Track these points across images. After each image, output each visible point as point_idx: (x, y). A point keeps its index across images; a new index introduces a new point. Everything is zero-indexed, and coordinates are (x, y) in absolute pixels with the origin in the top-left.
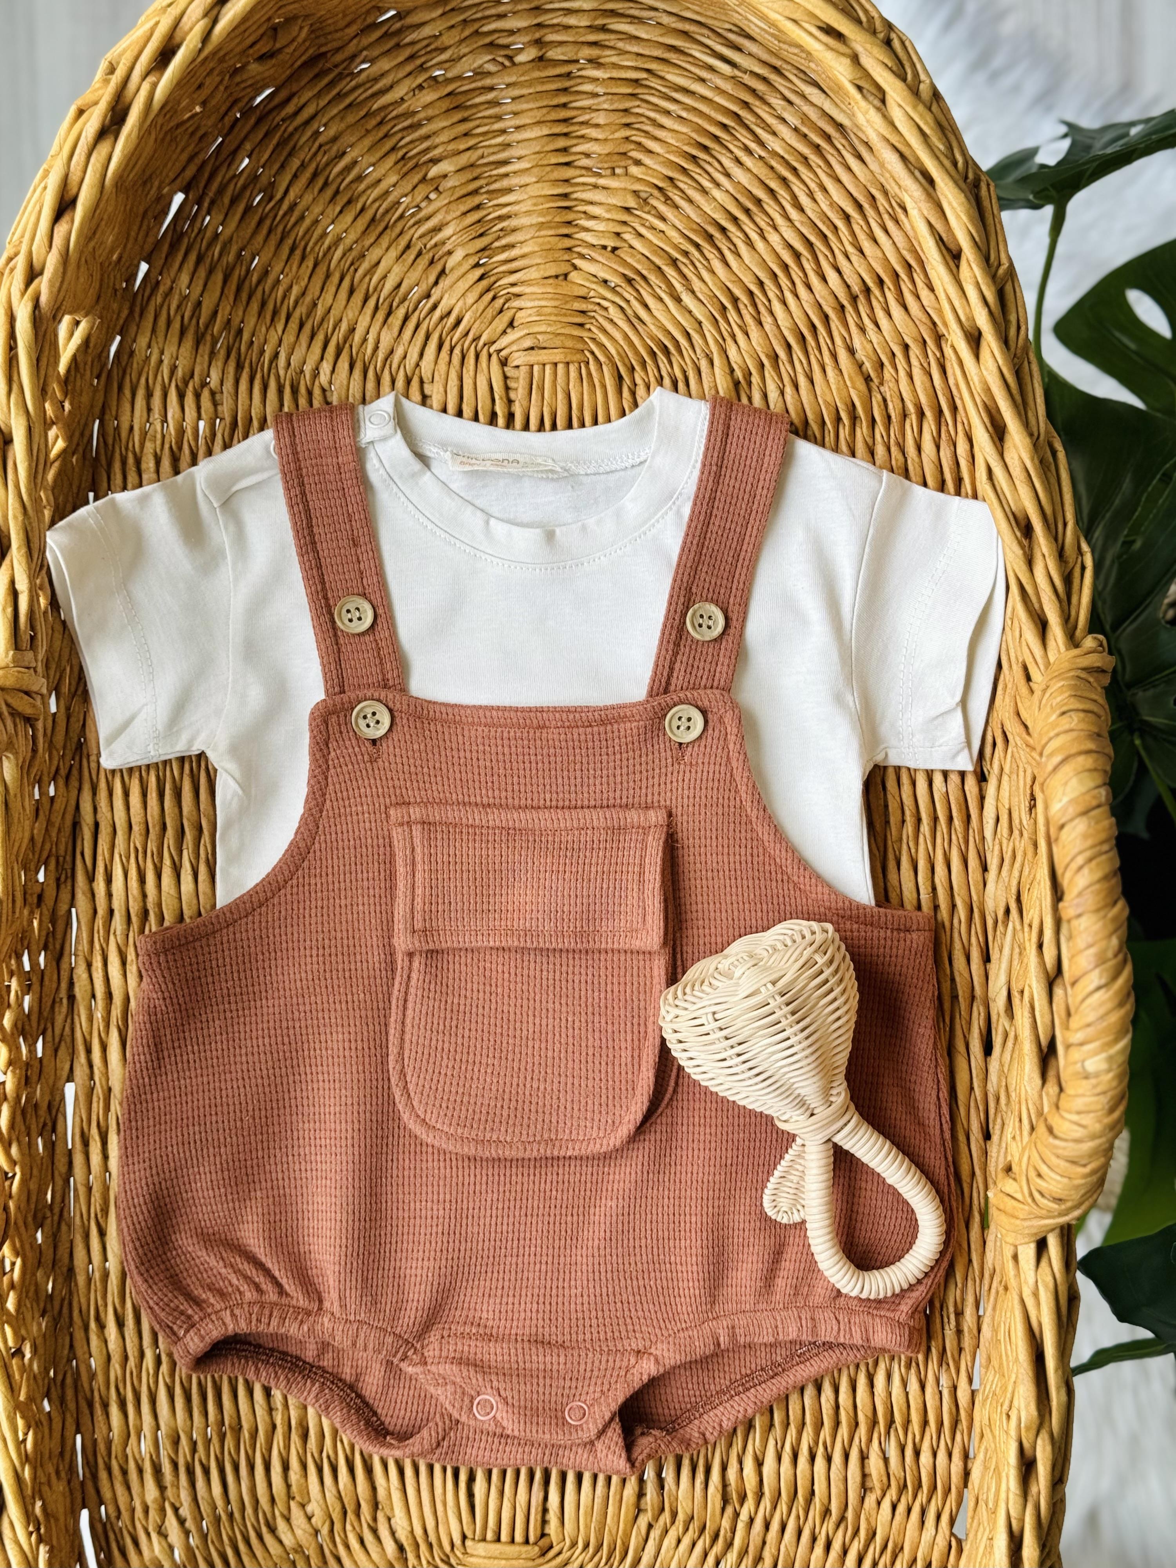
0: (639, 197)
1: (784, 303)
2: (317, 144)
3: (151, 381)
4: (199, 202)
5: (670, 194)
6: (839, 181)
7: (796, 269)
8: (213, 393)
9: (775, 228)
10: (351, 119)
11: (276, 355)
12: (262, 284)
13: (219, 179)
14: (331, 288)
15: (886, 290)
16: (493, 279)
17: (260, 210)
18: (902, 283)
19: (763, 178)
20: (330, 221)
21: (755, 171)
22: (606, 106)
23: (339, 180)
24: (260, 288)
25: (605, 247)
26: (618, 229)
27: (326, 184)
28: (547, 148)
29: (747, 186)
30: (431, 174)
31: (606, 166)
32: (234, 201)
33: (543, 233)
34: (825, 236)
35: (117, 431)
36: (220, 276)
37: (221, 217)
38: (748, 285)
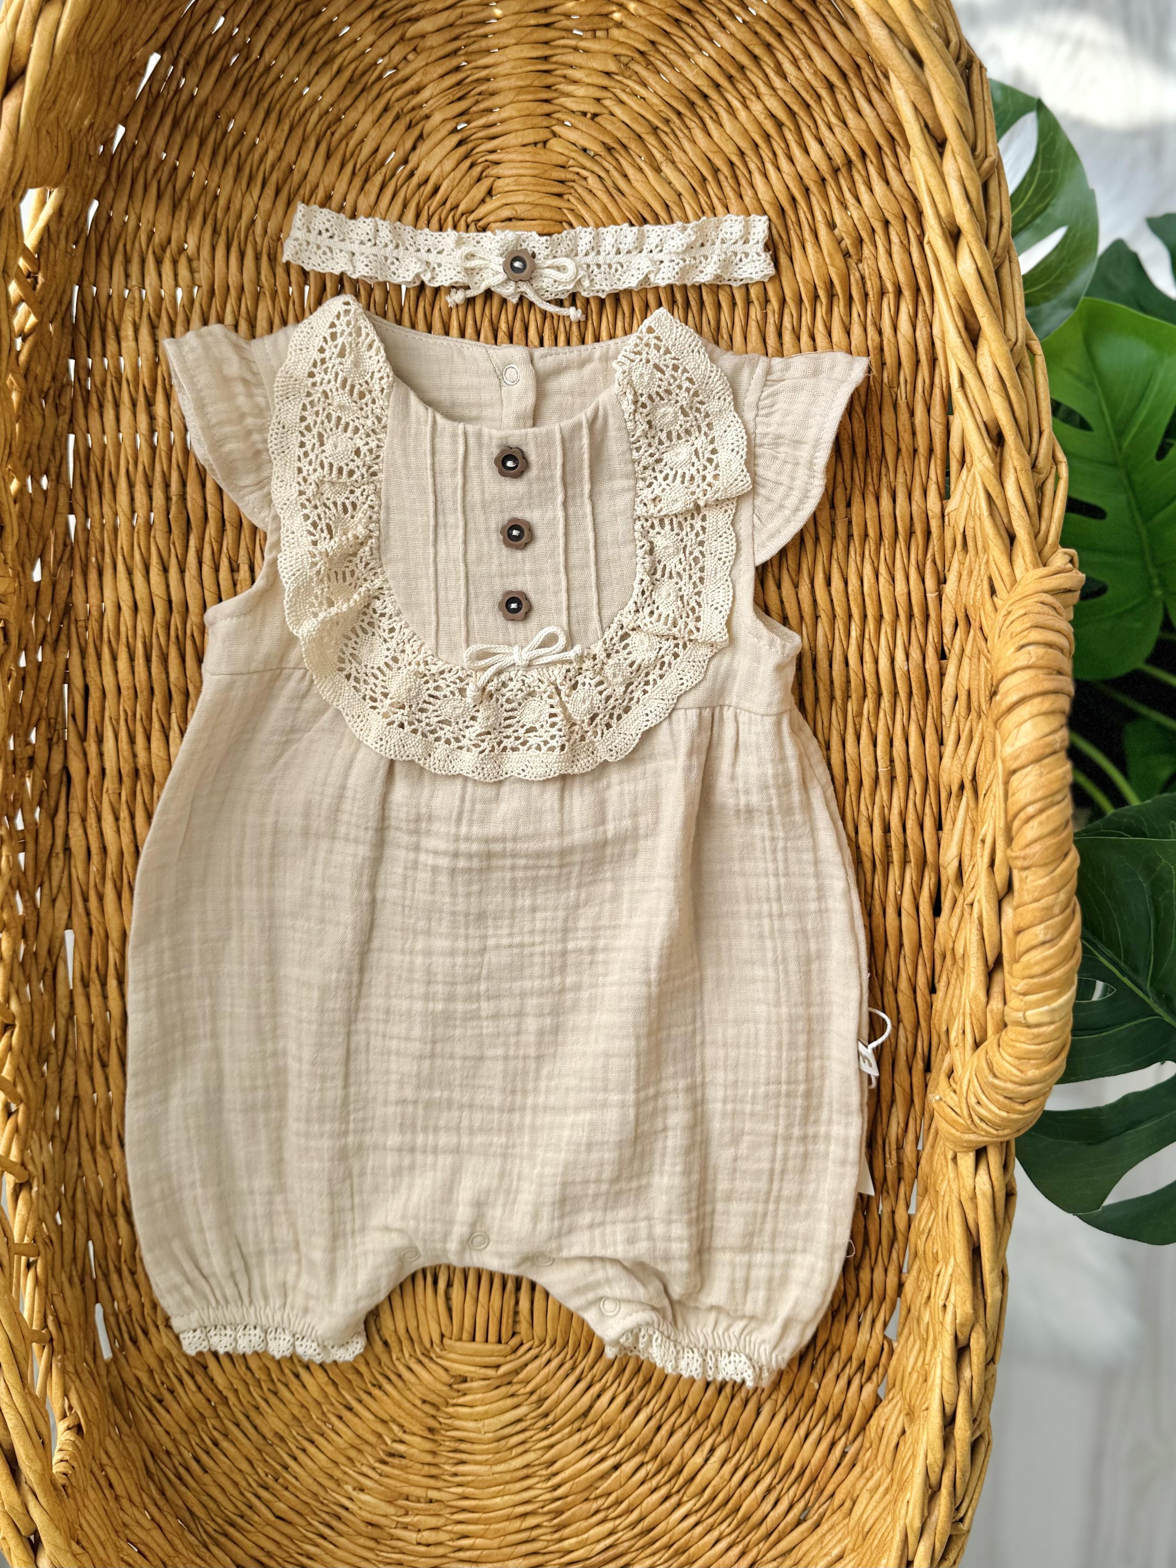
0: (620, 61)
1: (765, 175)
2: (292, 5)
3: (128, 247)
4: (175, 63)
5: (652, 59)
6: (824, 49)
7: (778, 139)
8: (190, 260)
11: (253, 222)
12: (239, 148)
13: (193, 39)
14: (308, 153)
15: (868, 163)
16: (470, 145)
17: (235, 72)
18: (884, 156)
19: (747, 44)
20: (305, 82)
21: (738, 36)
23: (314, 41)
24: (236, 153)
25: (584, 114)
26: (599, 94)
27: (302, 44)
28: (526, 9)
29: (729, 50)
30: (409, 34)
31: (587, 27)
32: (209, 62)
33: (521, 98)
34: (808, 106)
35: (96, 298)
36: (196, 140)
37: (197, 77)
38: (729, 155)
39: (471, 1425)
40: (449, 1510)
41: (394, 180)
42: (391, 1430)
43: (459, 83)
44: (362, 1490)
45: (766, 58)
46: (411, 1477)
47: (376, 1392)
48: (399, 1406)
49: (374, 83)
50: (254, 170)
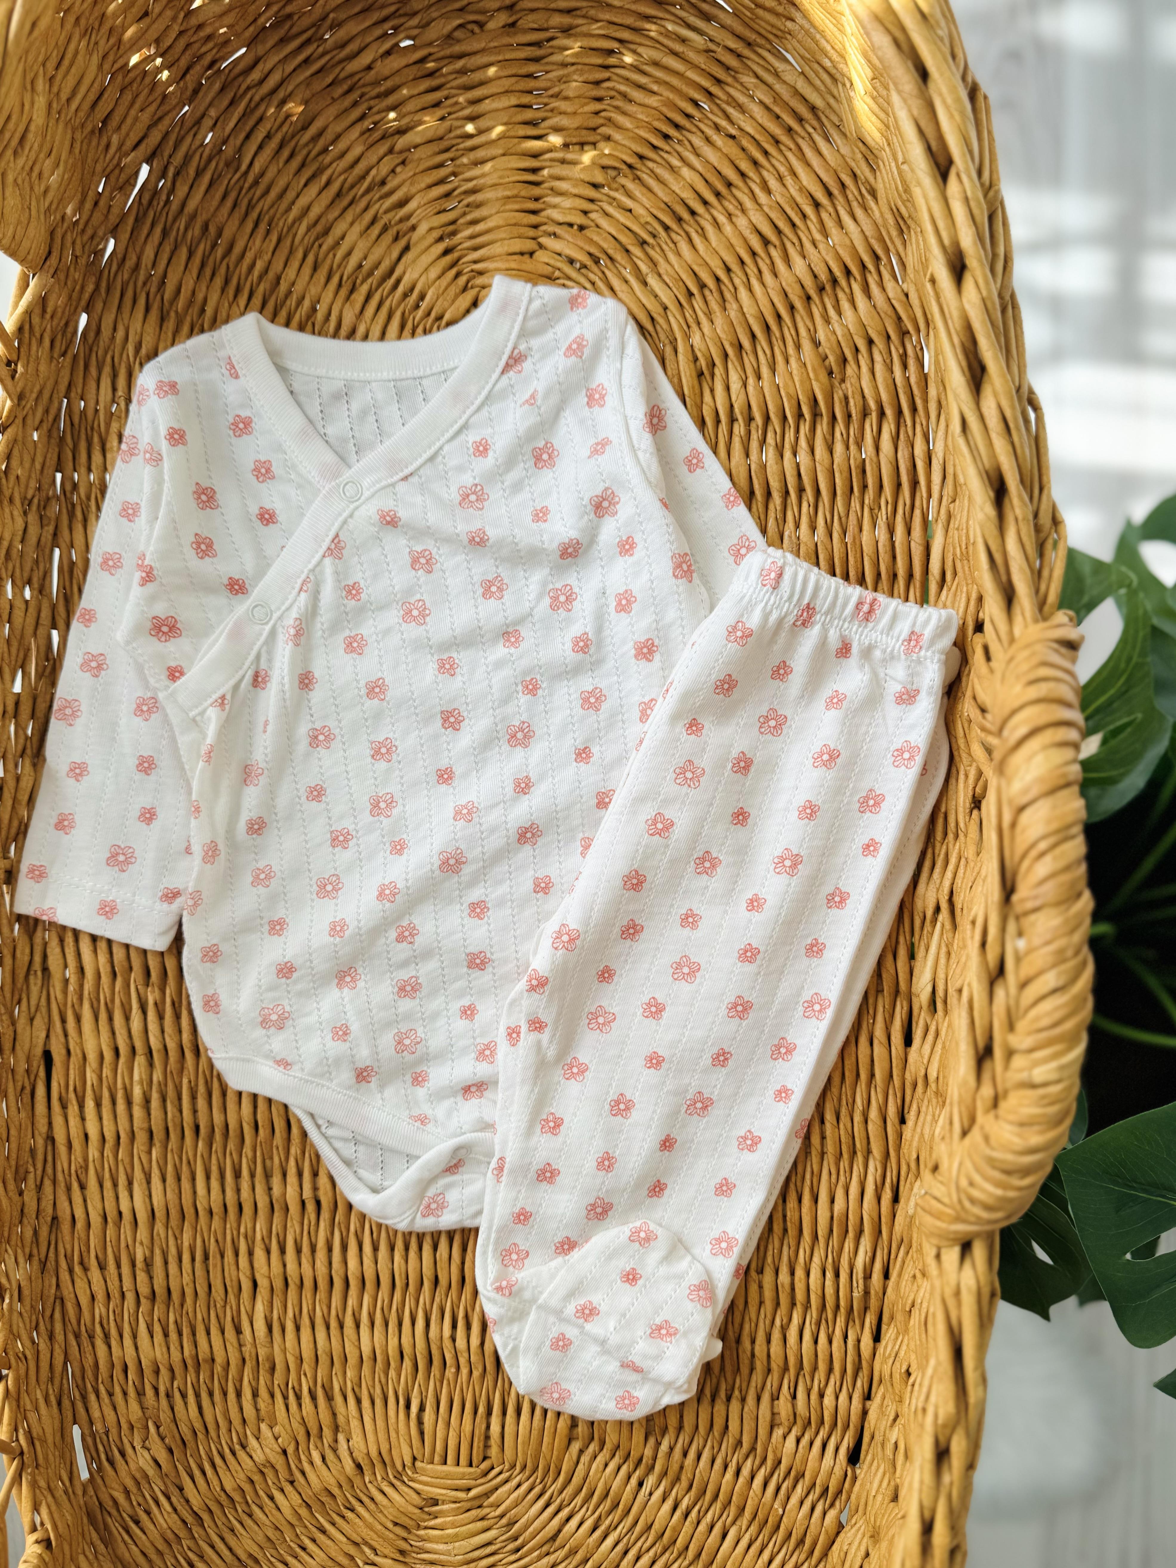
0: (607, 174)
1: (750, 289)
2: (281, 114)
3: (116, 359)
4: (164, 175)
5: (639, 173)
7: (764, 256)
9: (743, 211)
10: (316, 87)
12: (226, 261)
13: (183, 150)
14: (294, 265)
15: (853, 283)
16: (456, 255)
17: (223, 181)
18: (868, 274)
19: (733, 158)
21: (724, 148)
22: (576, 77)
23: (305, 152)
25: (571, 225)
26: (585, 206)
27: (292, 156)
28: (514, 120)
29: (716, 165)
30: (397, 147)
31: (574, 140)
32: (199, 173)
33: (508, 207)
34: (793, 224)
35: (84, 413)
36: (184, 252)
37: (186, 189)
38: (714, 269)
39: (441, 1547)
41: (380, 290)
42: (362, 1552)
43: (447, 195)
45: (751, 174)
47: (349, 1515)
48: (371, 1528)
49: (363, 195)
50: (242, 282)
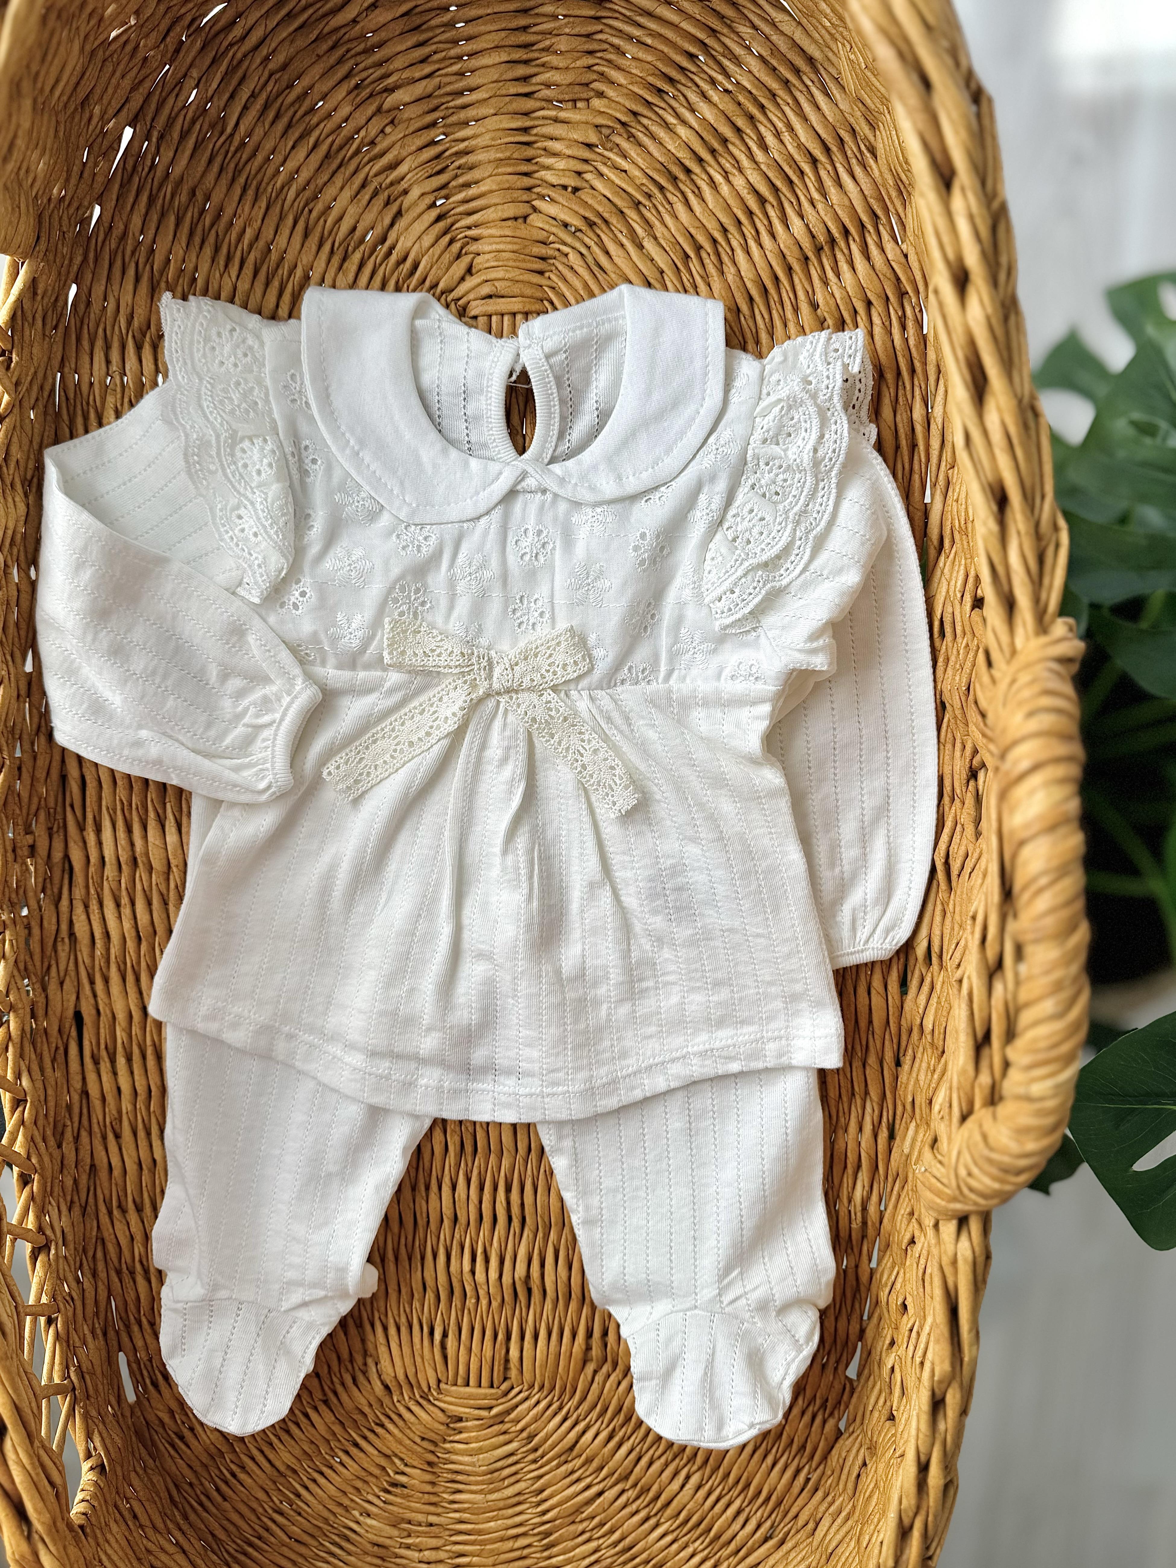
0: (601, 133)
1: (748, 252)
2: (266, 74)
3: (108, 332)
4: (148, 138)
5: (633, 131)
6: (807, 121)
7: (761, 216)
9: (740, 170)
10: (301, 43)
12: (216, 227)
13: (166, 112)
14: (285, 231)
15: (851, 242)
16: (449, 221)
17: (210, 148)
18: (867, 235)
19: (730, 115)
20: (281, 158)
21: (720, 105)
22: (567, 30)
23: (290, 113)
24: (213, 232)
25: (565, 187)
26: (580, 167)
27: (277, 117)
28: (504, 77)
29: (712, 122)
30: (386, 106)
31: (567, 97)
32: (184, 136)
33: (501, 170)
34: (791, 182)
35: (78, 386)
36: (172, 219)
37: (171, 154)
38: (711, 231)
39: (466, 1459)
40: (447, 1533)
41: (374, 257)
42: (394, 1463)
43: (438, 156)
44: (369, 1515)
45: (748, 131)
46: (413, 1504)
47: (379, 1430)
48: (400, 1443)
49: (351, 158)
50: (232, 249)
